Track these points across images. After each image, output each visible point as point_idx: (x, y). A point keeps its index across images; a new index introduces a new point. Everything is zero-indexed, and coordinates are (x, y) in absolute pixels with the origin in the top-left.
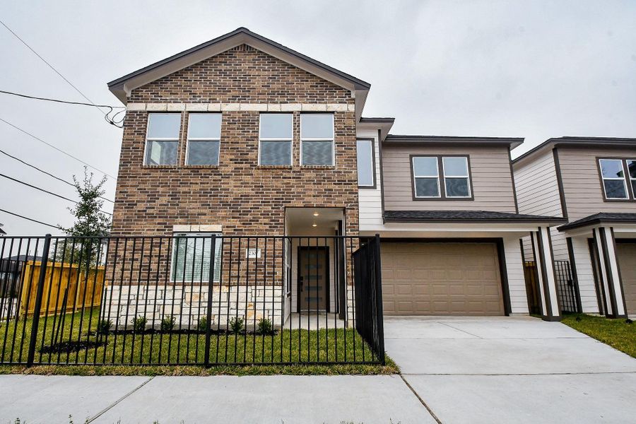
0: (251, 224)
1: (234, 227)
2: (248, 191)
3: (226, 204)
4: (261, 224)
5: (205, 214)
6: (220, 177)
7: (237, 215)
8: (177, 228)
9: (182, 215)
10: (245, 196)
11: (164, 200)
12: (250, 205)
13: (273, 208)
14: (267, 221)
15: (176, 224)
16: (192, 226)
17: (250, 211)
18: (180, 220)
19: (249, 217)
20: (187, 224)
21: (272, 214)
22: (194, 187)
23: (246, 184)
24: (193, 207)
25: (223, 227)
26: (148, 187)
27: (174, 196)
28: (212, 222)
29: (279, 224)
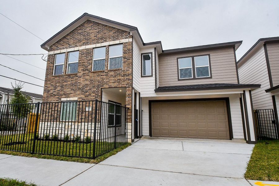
0: (88, 96)
1: (82, 98)
2: (88, 82)
3: (79, 89)
4: (92, 96)
5: (72, 93)
6: (77, 78)
7: (83, 93)
8: (63, 99)
9: (64, 94)
10: (87, 85)
11: (59, 88)
12: (88, 88)
13: (96, 89)
14: (94, 95)
15: (62, 98)
16: (68, 98)
17: (88, 91)
18: (64, 96)
19: (88, 93)
20: (66, 98)
21: (96, 92)
22: (69, 82)
23: (86, 80)
24: (68, 91)
25: (78, 98)
26: (53, 84)
27: (62, 87)
28: (74, 96)
29: (98, 96)
